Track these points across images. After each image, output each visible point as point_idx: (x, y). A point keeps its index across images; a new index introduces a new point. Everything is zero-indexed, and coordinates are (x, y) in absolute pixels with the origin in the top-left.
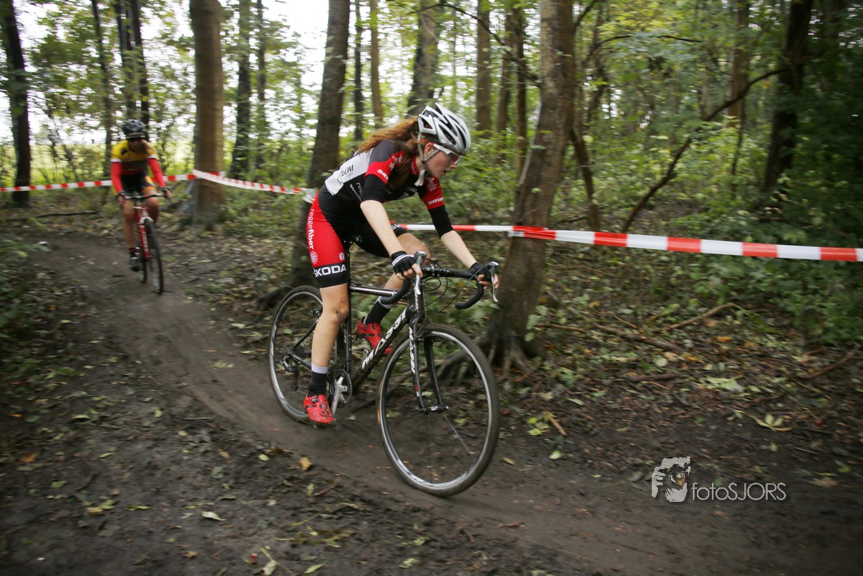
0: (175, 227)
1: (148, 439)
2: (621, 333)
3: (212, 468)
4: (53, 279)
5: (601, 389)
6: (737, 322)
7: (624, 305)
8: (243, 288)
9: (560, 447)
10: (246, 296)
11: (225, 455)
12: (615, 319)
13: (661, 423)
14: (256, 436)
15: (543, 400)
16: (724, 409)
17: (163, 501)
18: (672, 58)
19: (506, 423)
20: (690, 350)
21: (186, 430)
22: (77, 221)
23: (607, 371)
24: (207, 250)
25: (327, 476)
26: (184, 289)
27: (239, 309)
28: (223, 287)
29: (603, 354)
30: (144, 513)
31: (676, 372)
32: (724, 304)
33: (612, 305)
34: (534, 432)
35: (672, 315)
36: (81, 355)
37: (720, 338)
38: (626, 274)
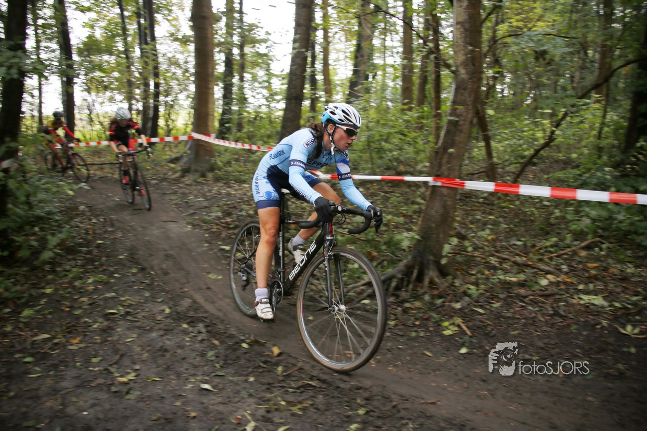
0: (178, 174)
1: (160, 329)
2: (513, 259)
3: (207, 352)
4: (90, 211)
5: (498, 302)
6: (603, 253)
7: (514, 238)
8: (228, 220)
9: (467, 344)
10: (231, 226)
11: (216, 342)
12: (508, 249)
13: (544, 328)
14: (239, 329)
15: (454, 309)
16: (593, 319)
17: (172, 375)
18: (553, 51)
19: (426, 325)
20: (566, 273)
21: (188, 323)
22: (107, 169)
23: (502, 288)
24: (202, 191)
25: (292, 361)
26: (185, 220)
27: (226, 236)
28: (214, 219)
29: (499, 275)
30: (158, 383)
31: (555, 290)
32: (593, 239)
33: (506, 237)
34: (447, 333)
35: (552, 246)
36: (112, 266)
37: (590, 265)
38: (517, 215)
